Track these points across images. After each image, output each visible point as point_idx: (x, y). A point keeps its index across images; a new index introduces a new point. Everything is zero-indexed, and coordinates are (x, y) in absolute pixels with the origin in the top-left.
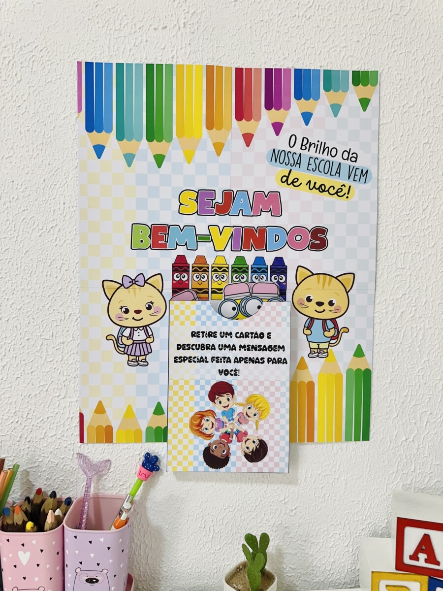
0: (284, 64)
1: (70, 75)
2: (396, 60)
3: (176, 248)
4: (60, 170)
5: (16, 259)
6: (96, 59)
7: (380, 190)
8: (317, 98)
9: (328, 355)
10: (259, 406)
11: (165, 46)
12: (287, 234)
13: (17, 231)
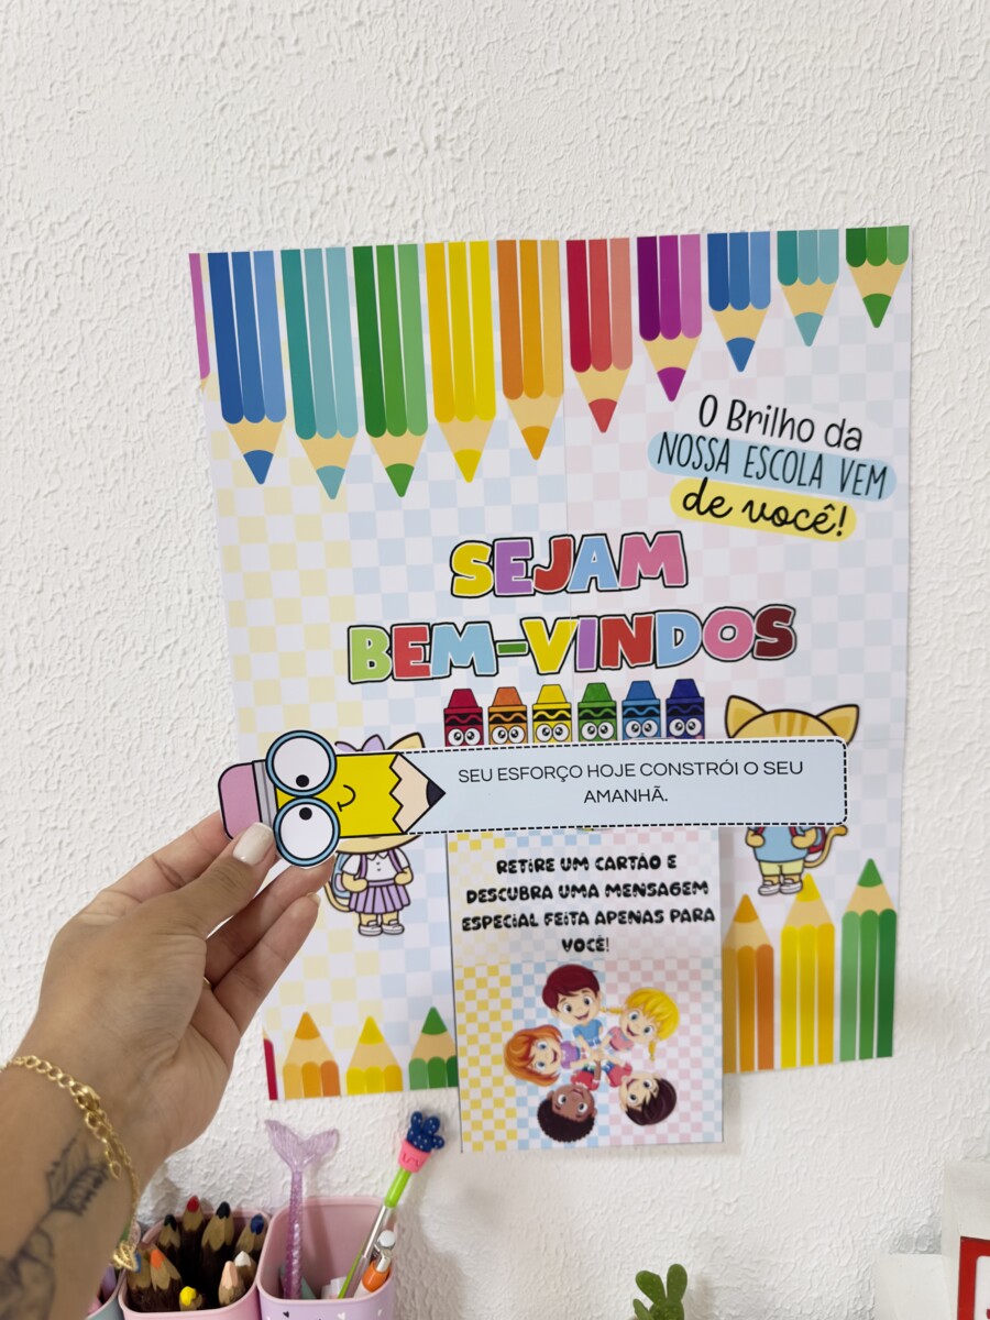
0: (682, 223)
1: (175, 287)
2: (951, 193)
3: (450, 674)
4: (173, 514)
5: (91, 722)
6: (231, 242)
7: (914, 511)
8: (763, 302)
9: (802, 887)
10: (657, 1010)
11: (396, 198)
12: (703, 625)
13: (88, 660)
